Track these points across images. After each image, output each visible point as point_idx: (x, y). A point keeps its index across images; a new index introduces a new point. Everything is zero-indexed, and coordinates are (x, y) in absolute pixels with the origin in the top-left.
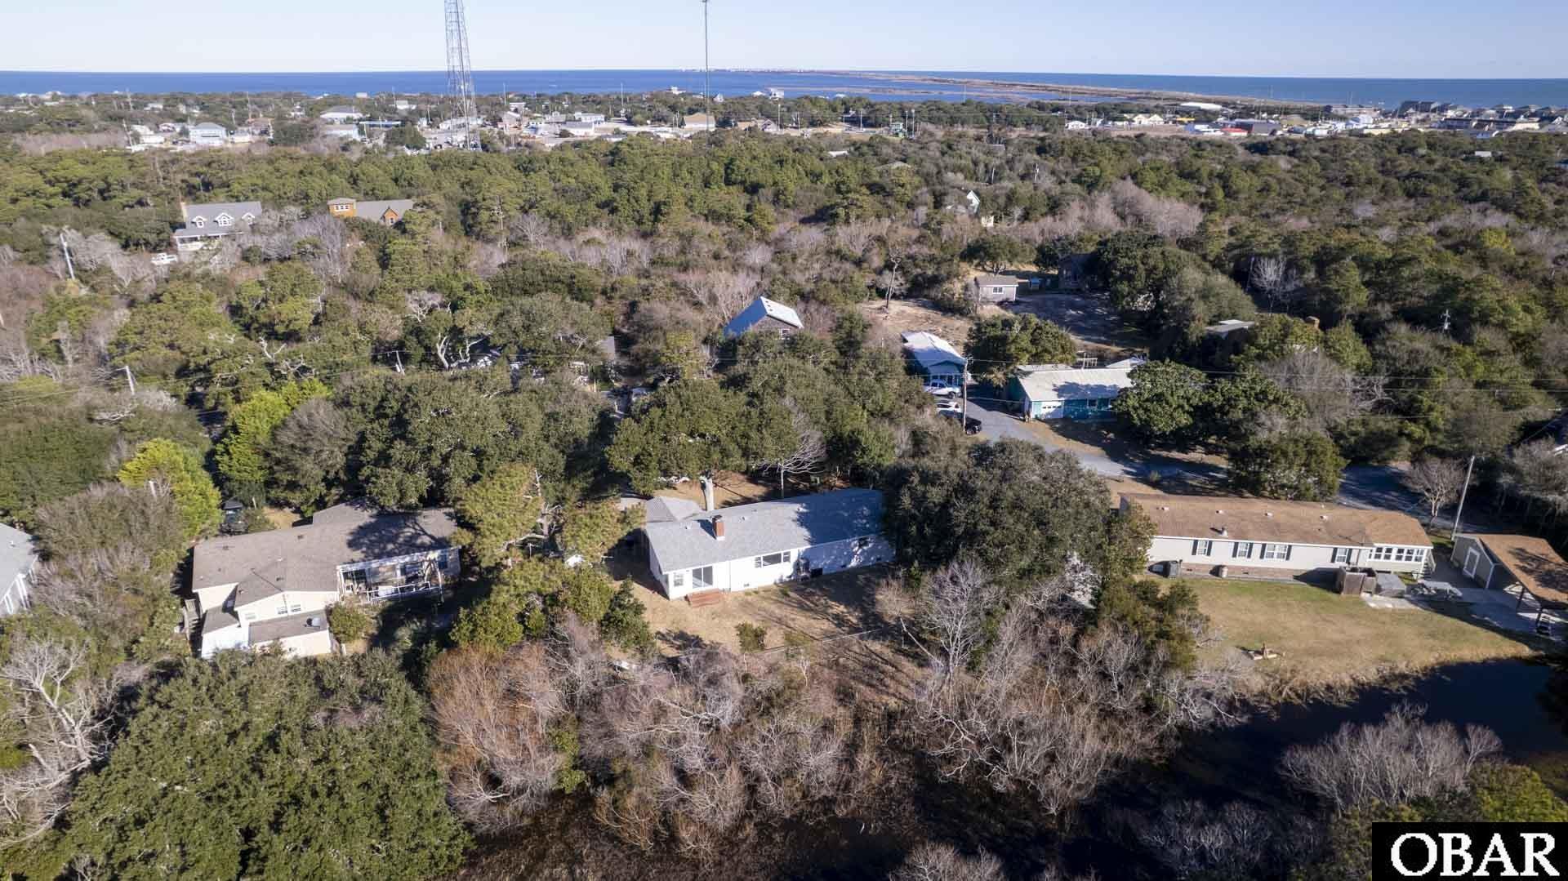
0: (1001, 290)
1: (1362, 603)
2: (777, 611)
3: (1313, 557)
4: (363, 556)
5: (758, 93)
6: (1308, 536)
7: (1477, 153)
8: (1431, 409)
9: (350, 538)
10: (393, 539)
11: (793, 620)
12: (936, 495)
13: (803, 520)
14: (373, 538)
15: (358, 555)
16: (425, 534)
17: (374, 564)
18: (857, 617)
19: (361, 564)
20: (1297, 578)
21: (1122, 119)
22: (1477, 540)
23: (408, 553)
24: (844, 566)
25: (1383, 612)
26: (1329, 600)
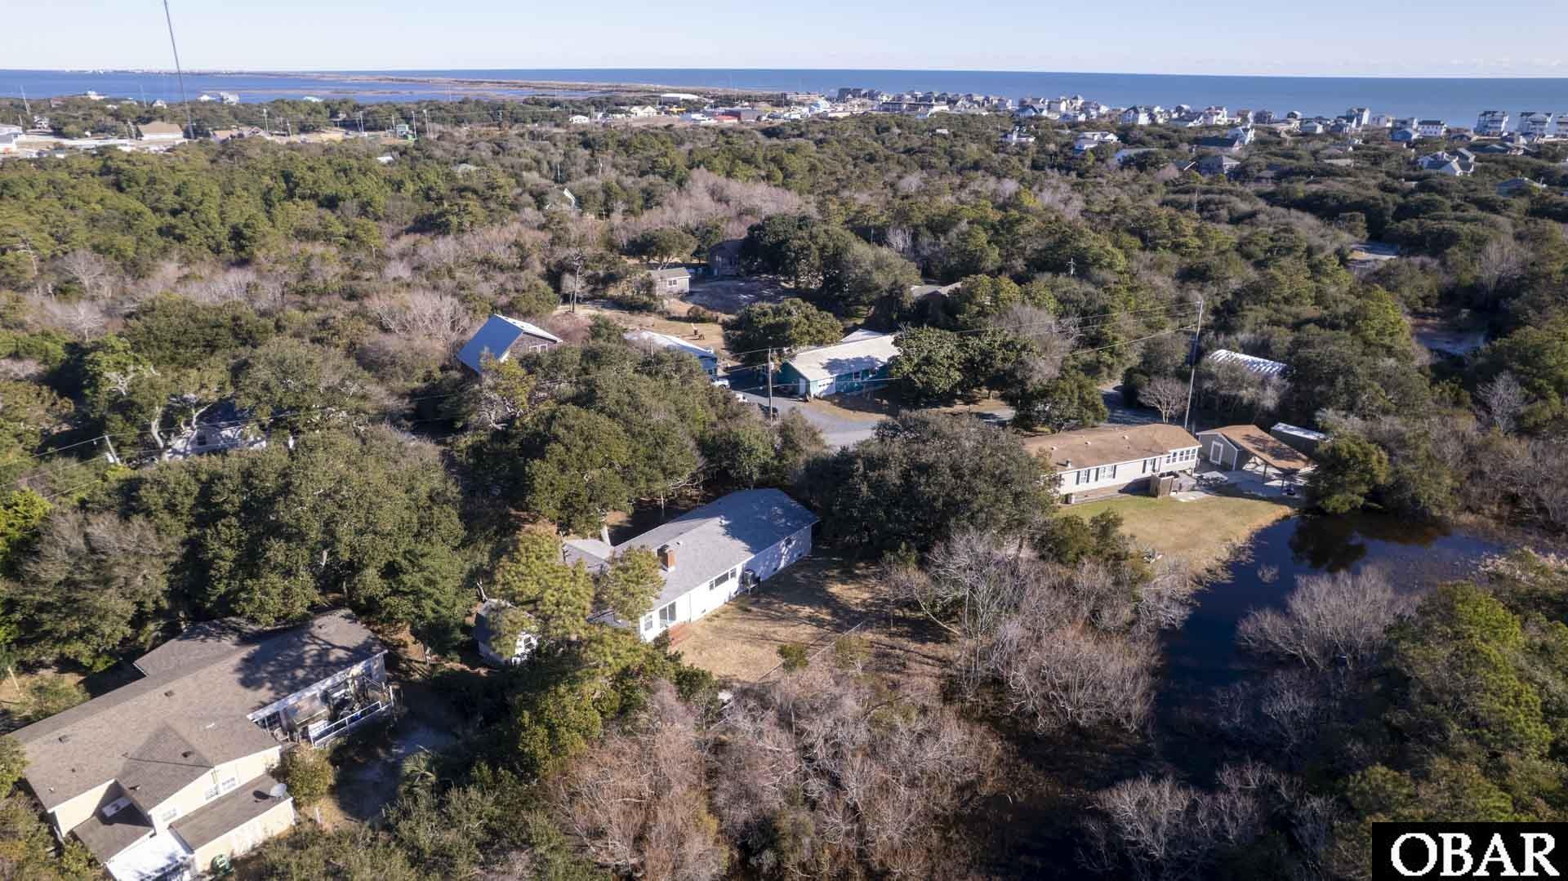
0: (675, 283)
1: (1175, 501)
2: (752, 628)
3: (1131, 471)
4: (272, 694)
5: (205, 98)
6: (1125, 456)
7: (938, 131)
8: (1115, 339)
9: (240, 676)
10: (299, 663)
11: (775, 632)
12: (893, 476)
13: (733, 531)
14: (271, 669)
15: (265, 693)
16: (334, 647)
17: (291, 700)
18: (828, 614)
19: (275, 704)
20: (1120, 491)
21: (621, 112)
22: (1220, 435)
23: (327, 675)
24: (777, 568)
25: (1189, 504)
26: (1151, 504)
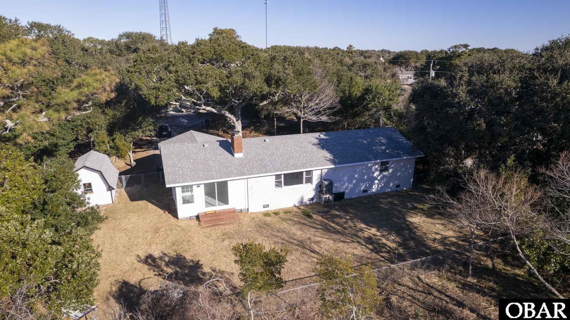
2: (298, 233)
18: (394, 241)
24: (365, 191)
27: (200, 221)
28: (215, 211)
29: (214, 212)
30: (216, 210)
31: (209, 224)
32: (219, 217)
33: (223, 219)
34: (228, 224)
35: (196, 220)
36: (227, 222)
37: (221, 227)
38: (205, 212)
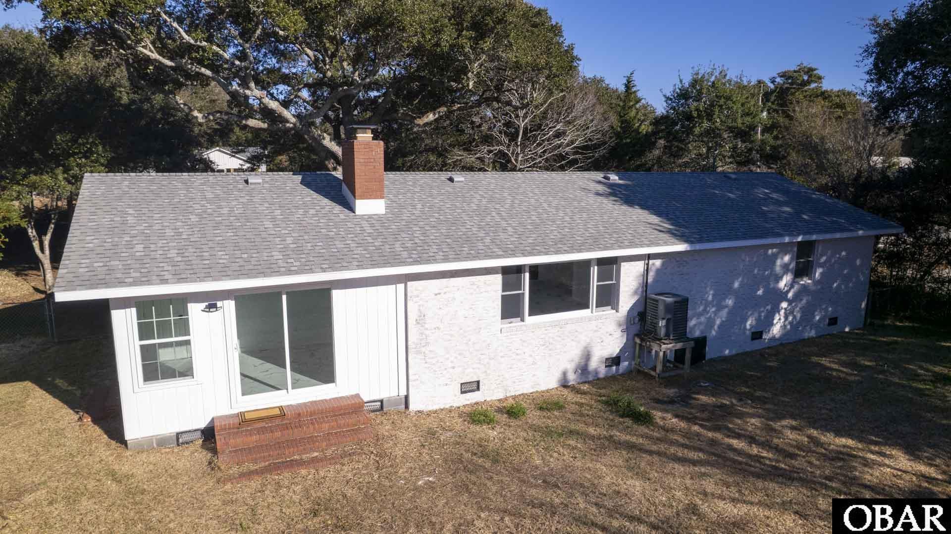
24: (757, 335)
27: (214, 451)
28: (281, 408)
29: (277, 412)
30: (284, 404)
31: (255, 461)
32: (296, 434)
33: (312, 439)
34: (332, 460)
35: (203, 446)
36: (329, 452)
37: (304, 472)
38: (242, 414)
